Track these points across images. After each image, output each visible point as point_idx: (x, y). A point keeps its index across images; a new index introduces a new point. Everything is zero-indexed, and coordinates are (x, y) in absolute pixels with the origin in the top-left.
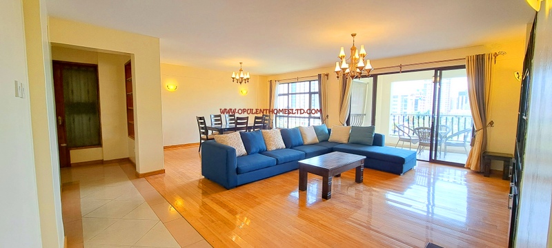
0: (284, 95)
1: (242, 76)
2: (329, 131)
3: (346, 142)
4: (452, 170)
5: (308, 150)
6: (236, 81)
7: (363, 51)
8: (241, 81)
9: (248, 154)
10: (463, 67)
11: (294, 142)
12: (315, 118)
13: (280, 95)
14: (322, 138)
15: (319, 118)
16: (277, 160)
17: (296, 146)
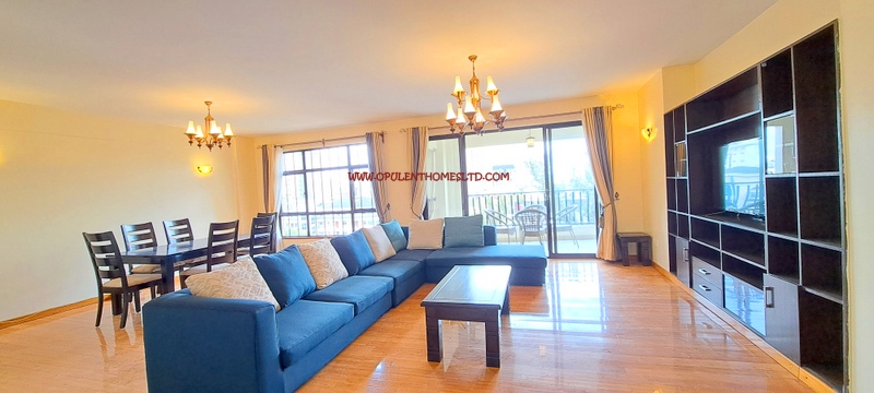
0: (295, 173)
1: (212, 131)
2: (405, 230)
3: (441, 246)
5: (394, 272)
6: (196, 143)
7: (492, 86)
9: (282, 306)
12: (362, 211)
13: (286, 174)
14: (398, 243)
15: (372, 210)
16: (354, 305)
17: (367, 268)
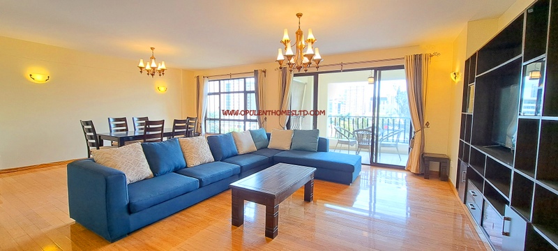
0: (215, 94)
1: (154, 65)
2: (269, 135)
3: (288, 148)
4: (394, 173)
5: (245, 162)
6: (145, 73)
7: (311, 36)
8: (152, 73)
9: (155, 176)
10: (401, 67)
11: (226, 152)
12: (251, 121)
13: (210, 94)
14: (261, 144)
15: (256, 121)
16: (201, 181)
17: (228, 157)
